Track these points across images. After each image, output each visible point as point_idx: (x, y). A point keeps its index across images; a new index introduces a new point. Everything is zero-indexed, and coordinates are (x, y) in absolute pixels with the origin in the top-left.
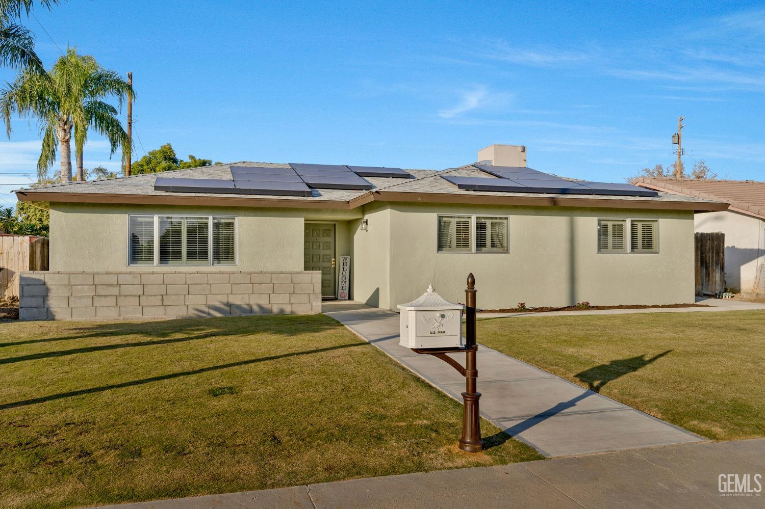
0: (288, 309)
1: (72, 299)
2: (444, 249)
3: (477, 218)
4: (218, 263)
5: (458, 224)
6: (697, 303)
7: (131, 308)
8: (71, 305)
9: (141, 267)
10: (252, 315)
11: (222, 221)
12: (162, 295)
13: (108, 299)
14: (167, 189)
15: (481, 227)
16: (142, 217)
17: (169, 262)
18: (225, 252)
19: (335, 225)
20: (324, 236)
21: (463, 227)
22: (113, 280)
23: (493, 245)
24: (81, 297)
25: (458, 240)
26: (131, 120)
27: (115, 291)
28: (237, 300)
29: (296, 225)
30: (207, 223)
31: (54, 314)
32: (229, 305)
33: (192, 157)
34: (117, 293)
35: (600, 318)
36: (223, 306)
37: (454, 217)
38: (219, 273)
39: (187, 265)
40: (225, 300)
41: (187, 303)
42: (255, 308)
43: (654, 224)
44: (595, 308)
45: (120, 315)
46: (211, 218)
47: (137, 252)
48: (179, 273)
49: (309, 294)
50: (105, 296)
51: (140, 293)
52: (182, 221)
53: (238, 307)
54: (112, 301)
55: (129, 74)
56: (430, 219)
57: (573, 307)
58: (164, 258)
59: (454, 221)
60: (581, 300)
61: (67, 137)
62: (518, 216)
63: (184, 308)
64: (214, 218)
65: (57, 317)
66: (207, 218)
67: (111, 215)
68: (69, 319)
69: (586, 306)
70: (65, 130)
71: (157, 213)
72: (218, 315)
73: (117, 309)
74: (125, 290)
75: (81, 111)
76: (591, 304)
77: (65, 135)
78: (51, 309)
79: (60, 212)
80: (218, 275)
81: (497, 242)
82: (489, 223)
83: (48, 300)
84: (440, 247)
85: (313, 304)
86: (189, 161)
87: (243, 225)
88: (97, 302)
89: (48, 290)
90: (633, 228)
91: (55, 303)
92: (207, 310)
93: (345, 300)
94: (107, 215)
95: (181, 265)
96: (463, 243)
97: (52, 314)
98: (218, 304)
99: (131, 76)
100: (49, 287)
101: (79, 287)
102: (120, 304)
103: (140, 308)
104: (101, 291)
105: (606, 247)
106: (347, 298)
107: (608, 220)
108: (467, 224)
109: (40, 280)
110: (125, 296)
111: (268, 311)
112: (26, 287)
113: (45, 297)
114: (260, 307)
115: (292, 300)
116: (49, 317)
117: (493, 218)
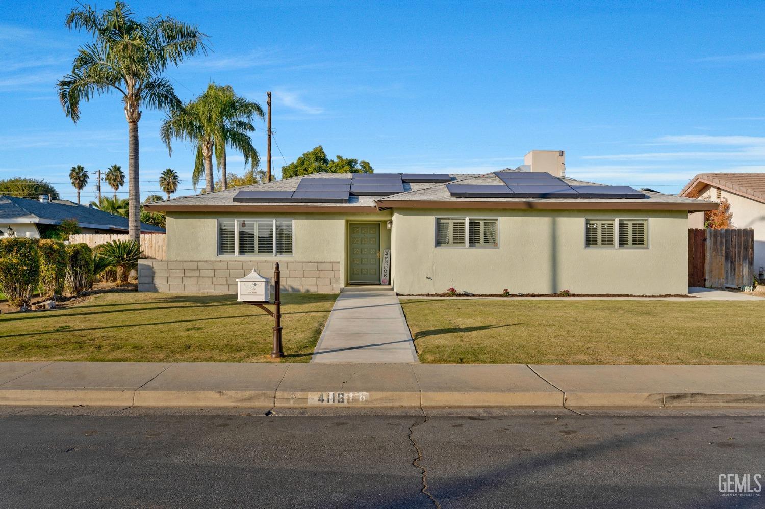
0: (313, 290)
1: (169, 279)
2: (442, 244)
3: (470, 219)
4: (281, 255)
5: (455, 224)
7: (207, 286)
8: (170, 282)
9: (226, 257)
10: (288, 293)
11: (283, 223)
12: (227, 277)
13: (192, 279)
14: (242, 200)
15: (474, 225)
16: (226, 221)
17: (246, 254)
19: (379, 224)
20: (370, 233)
21: (459, 226)
22: (195, 266)
23: (486, 241)
24: (175, 278)
25: (455, 237)
26: (271, 132)
27: (196, 273)
30: (272, 225)
31: (158, 289)
33: (339, 157)
34: (197, 275)
37: (450, 219)
38: (266, 262)
39: (258, 256)
43: (645, 223)
44: (574, 295)
45: (199, 290)
46: (274, 221)
47: (224, 245)
48: (238, 262)
49: (331, 279)
50: (190, 277)
51: (213, 275)
52: (255, 223)
54: (194, 280)
55: (268, 94)
56: (429, 221)
57: (555, 295)
58: (242, 250)
59: (451, 223)
60: (562, 288)
61: (210, 154)
62: (508, 217)
64: (277, 221)
65: (160, 290)
66: (272, 221)
67: (205, 220)
68: (168, 292)
69: (566, 294)
70: (208, 148)
71: (237, 218)
73: (198, 286)
74: (204, 273)
75: (218, 133)
76: (571, 293)
77: (208, 152)
78: (156, 286)
79: (173, 219)
80: (265, 263)
81: (490, 239)
82: (482, 223)
83: (154, 280)
84: (438, 243)
85: (334, 286)
86: (336, 160)
87: (299, 227)
88: (186, 281)
89: (154, 273)
90: (622, 226)
91: (158, 282)
93: (386, 285)
94: (203, 220)
95: (254, 256)
96: (458, 240)
97: (157, 289)
99: (270, 94)
100: (156, 271)
101: (174, 270)
102: (199, 283)
103: (213, 286)
104: (188, 274)
105: (595, 242)
107: (597, 220)
108: (463, 224)
109: (149, 266)
110: (203, 277)
111: (299, 291)
112: (142, 270)
113: (153, 277)
114: (292, 288)
115: (317, 282)
116: (155, 290)
117: (485, 219)
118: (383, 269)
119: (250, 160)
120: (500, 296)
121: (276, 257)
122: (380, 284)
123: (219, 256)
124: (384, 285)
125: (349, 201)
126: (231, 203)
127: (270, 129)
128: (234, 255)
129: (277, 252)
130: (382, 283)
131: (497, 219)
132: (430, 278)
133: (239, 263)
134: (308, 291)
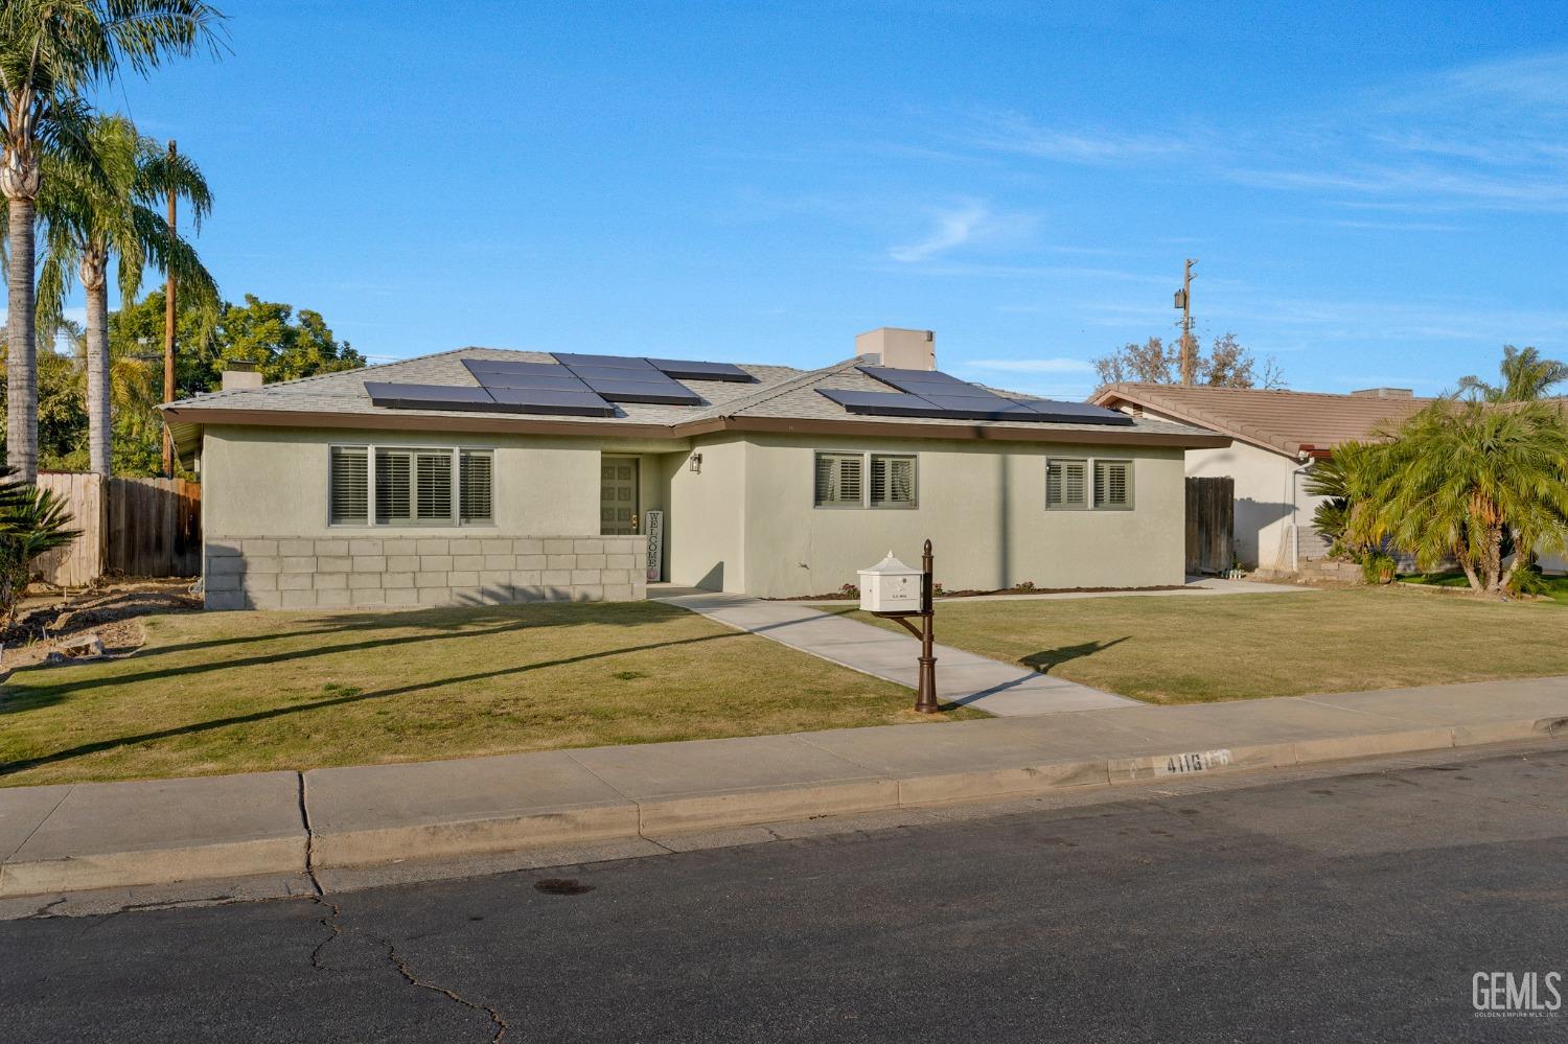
0: (595, 594)
1: (282, 578)
2: (823, 502)
3: (873, 456)
4: (467, 522)
5: (844, 465)
6: (1188, 585)
7: (368, 591)
8: (282, 586)
9: (347, 529)
10: (546, 602)
11: (473, 454)
12: (414, 573)
13: (335, 578)
14: (390, 404)
15: (877, 468)
16: (348, 447)
17: (391, 520)
18: (477, 506)
19: (637, 460)
20: (619, 478)
21: (851, 470)
22: (342, 549)
23: (895, 497)
24: (296, 575)
25: (844, 490)
27: (345, 566)
28: (523, 581)
29: (588, 462)
30: (448, 459)
31: (254, 601)
32: (511, 588)
33: (252, 299)
34: (348, 569)
35: (1048, 603)
36: (502, 592)
37: (838, 455)
39: (418, 525)
40: (504, 581)
41: (450, 585)
42: (548, 594)
43: (1127, 466)
44: (1040, 591)
45: (352, 602)
46: (457, 450)
48: (440, 538)
49: (628, 570)
50: (331, 574)
51: (382, 568)
52: (411, 454)
53: (523, 592)
54: (340, 581)
56: (802, 458)
57: (1004, 591)
59: (838, 460)
60: (1018, 578)
62: (932, 453)
63: (446, 592)
64: (461, 451)
65: (258, 607)
66: (452, 451)
67: (300, 445)
68: (277, 608)
69: (1028, 589)
70: (95, 268)
71: (373, 442)
72: (490, 602)
73: (349, 593)
74: (362, 564)
76: (1036, 586)
77: (95, 278)
78: (249, 594)
79: (221, 440)
80: (497, 542)
81: (900, 492)
82: (888, 462)
83: (245, 581)
84: (820, 498)
85: (635, 585)
87: (507, 463)
88: (320, 583)
89: (245, 565)
90: (1098, 472)
91: (255, 585)
92: (479, 597)
93: (654, 582)
94: (293, 445)
95: (410, 525)
96: (851, 493)
97: (250, 601)
98: (494, 588)
99: (174, 147)
100: (249, 560)
101: (294, 559)
102: (352, 585)
103: (382, 592)
104: (326, 566)
105: (1058, 500)
106: (658, 579)
107: (1061, 460)
108: (860, 465)
109: (234, 550)
110: (360, 573)
111: (567, 597)
112: (214, 560)
113: (242, 575)
114: (555, 592)
115: (603, 579)
116: (247, 605)
117: (893, 456)
121: (459, 529)
125: (612, 413)
126: (367, 409)
128: (366, 523)
129: (464, 516)
131: (915, 456)
132: (805, 566)
134: (585, 597)
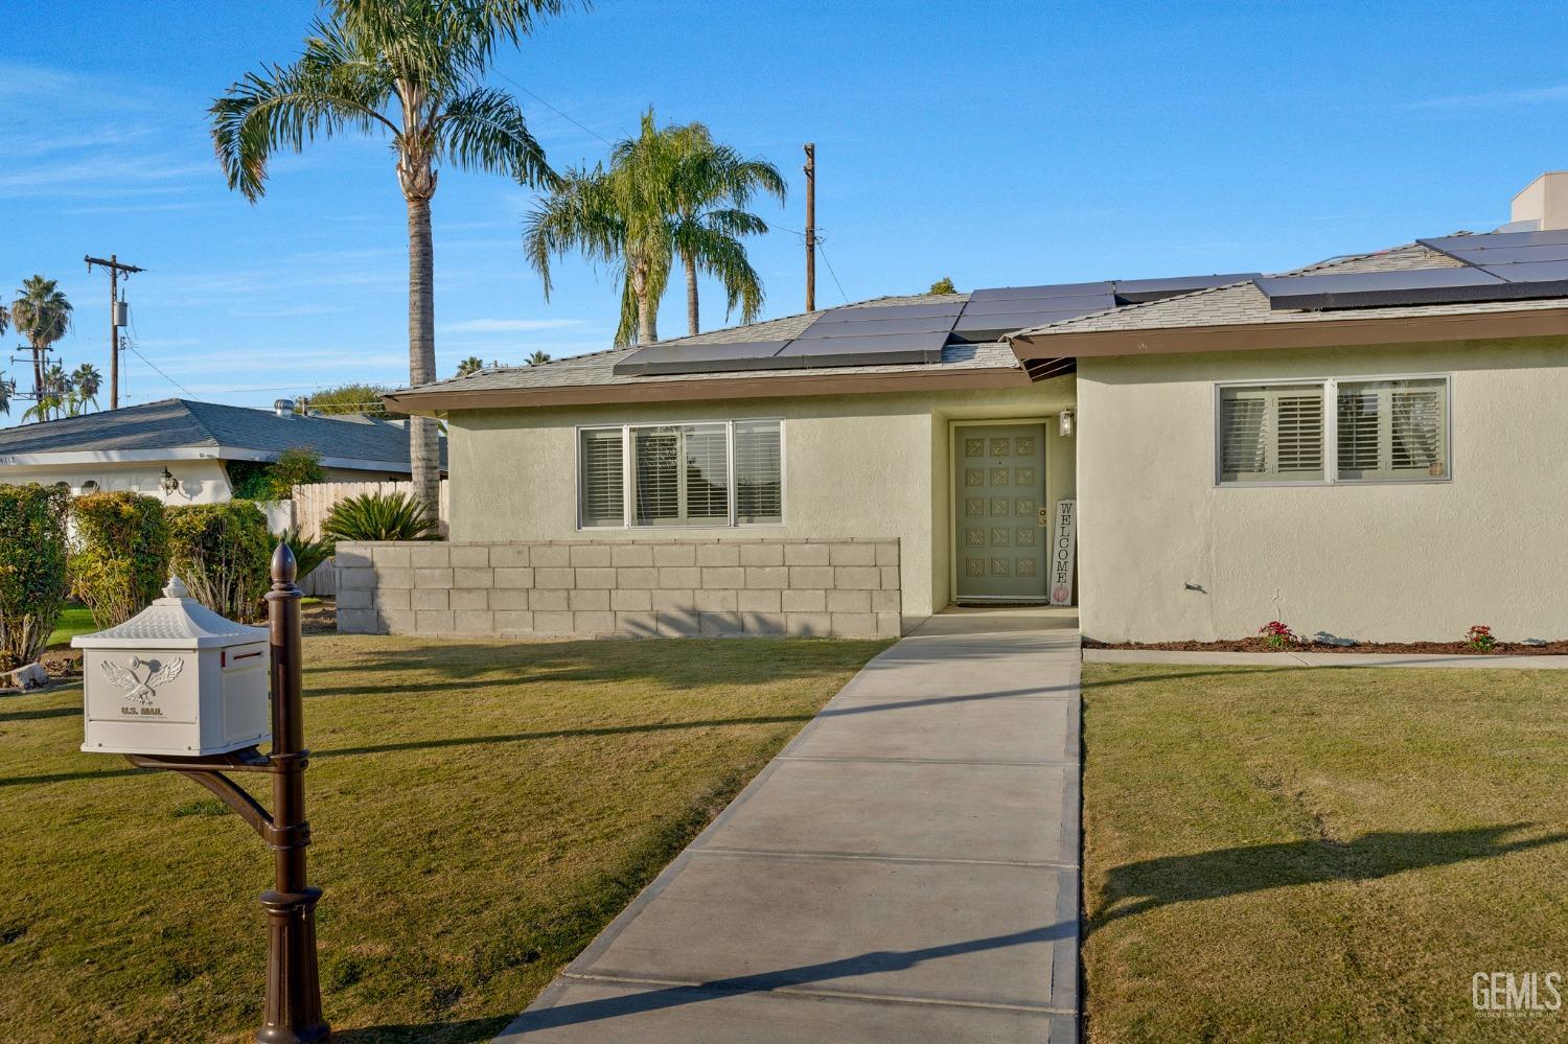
0: (821, 626)
1: (416, 594)
2: (1240, 475)
3: (1340, 385)
4: (748, 522)
5: (1286, 407)
7: (514, 614)
8: (416, 606)
9: (602, 530)
10: (744, 635)
11: (756, 430)
13: (474, 596)
14: (638, 370)
16: (601, 429)
18: (760, 500)
19: (1044, 426)
20: (1017, 454)
21: (1300, 415)
22: (484, 557)
23: (1401, 458)
24: (431, 592)
25: (1286, 452)
26: (814, 239)
27: (485, 580)
28: (712, 604)
30: (723, 437)
31: (388, 622)
32: (695, 613)
34: (488, 584)
36: (683, 617)
37: (1267, 388)
40: (688, 604)
41: (614, 608)
42: (750, 622)
45: (494, 629)
46: (729, 425)
47: (595, 502)
49: (871, 591)
50: (469, 590)
52: (678, 432)
53: (715, 619)
54: (478, 600)
55: (806, 148)
56: (1197, 398)
58: (644, 514)
59: (1271, 400)
63: (610, 617)
65: (392, 630)
66: (723, 427)
67: (546, 430)
68: (412, 634)
70: (644, 274)
71: (628, 421)
72: (674, 634)
73: (490, 615)
74: (507, 576)
78: (383, 614)
79: (464, 430)
81: (1413, 449)
82: (1384, 397)
83: (378, 597)
84: (1227, 469)
85: (880, 616)
87: (797, 437)
88: (457, 602)
89: (377, 577)
91: (390, 606)
92: (652, 624)
93: (1061, 607)
94: (539, 431)
95: (677, 526)
96: (1298, 456)
97: (384, 623)
98: (674, 613)
99: (812, 150)
100: (381, 571)
101: (427, 571)
102: (494, 606)
103: (529, 616)
104: (463, 580)
108: (1315, 405)
109: (365, 558)
110: (503, 590)
111: (778, 629)
112: (345, 572)
113: (373, 591)
114: (760, 620)
115: (830, 605)
116: (381, 628)
117: (1395, 383)
118: (1056, 558)
119: (741, 300)
120: (1459, 648)
121: (736, 530)
122: (1046, 604)
123: (584, 529)
124: (1058, 606)
125: (943, 356)
126: (608, 378)
127: (812, 232)
128: (622, 525)
129: (739, 514)
130: (1053, 601)
131: (1442, 381)
132: (1199, 588)
133: (603, 547)
134: (807, 631)
